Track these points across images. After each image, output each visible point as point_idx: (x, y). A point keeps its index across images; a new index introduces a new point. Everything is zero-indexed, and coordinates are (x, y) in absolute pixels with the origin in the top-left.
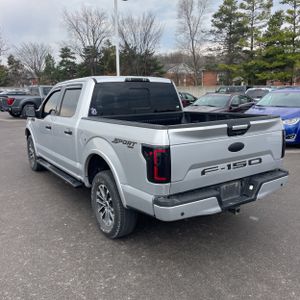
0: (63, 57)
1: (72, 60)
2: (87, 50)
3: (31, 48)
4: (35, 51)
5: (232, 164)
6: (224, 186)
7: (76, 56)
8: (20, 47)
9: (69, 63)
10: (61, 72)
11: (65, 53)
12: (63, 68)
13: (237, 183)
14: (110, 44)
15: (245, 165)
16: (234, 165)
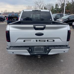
0: (56, 6)
1: (58, 7)
2: (62, 4)
3: (49, 5)
4: (50, 5)
5: (38, 40)
6: (36, 47)
7: (59, 6)
8: (47, 5)
9: (57, 8)
10: (55, 10)
11: (57, 5)
12: (55, 9)
13: (42, 47)
14: (69, 2)
15: (45, 41)
16: (39, 40)
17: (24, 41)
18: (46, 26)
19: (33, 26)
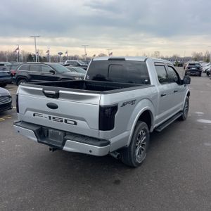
5: (52, 117)
15: (62, 121)
16: (54, 118)
17: (34, 115)
18: (60, 91)
19: (41, 89)
